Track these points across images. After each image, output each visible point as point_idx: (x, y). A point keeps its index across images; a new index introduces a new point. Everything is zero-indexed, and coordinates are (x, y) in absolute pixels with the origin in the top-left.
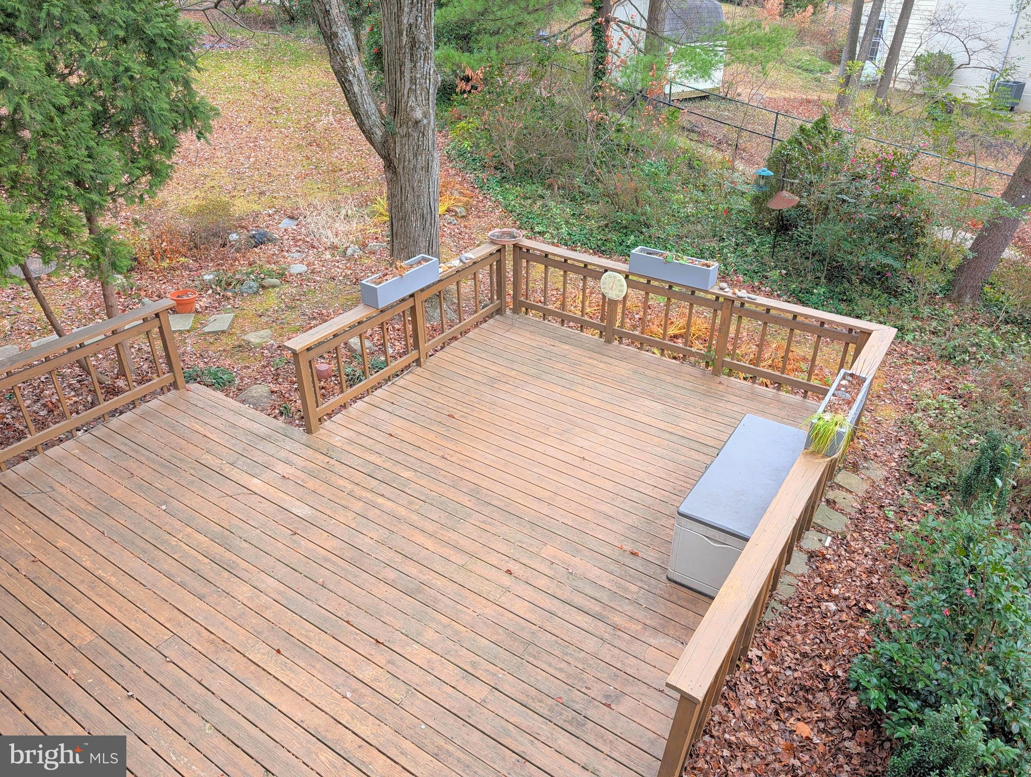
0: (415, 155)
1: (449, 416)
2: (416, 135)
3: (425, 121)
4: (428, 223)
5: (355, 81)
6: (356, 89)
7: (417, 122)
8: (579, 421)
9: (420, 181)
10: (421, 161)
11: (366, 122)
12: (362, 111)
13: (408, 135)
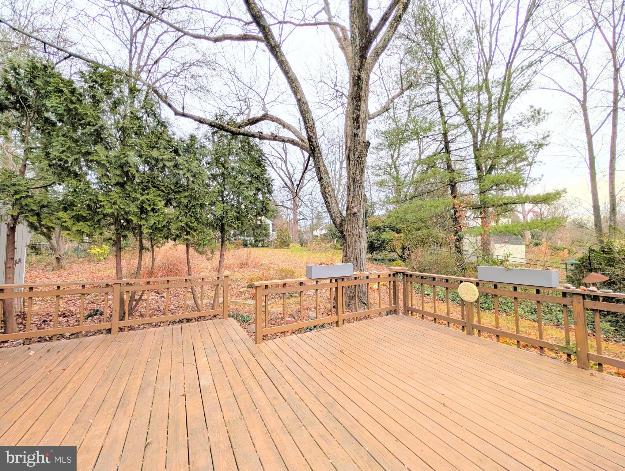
0: (353, 229)
1: (341, 351)
2: (354, 219)
3: (359, 214)
4: (359, 263)
5: (329, 197)
6: (329, 200)
7: (355, 214)
8: (442, 375)
9: (355, 241)
10: (356, 232)
11: (333, 215)
12: (331, 210)
13: (350, 220)
